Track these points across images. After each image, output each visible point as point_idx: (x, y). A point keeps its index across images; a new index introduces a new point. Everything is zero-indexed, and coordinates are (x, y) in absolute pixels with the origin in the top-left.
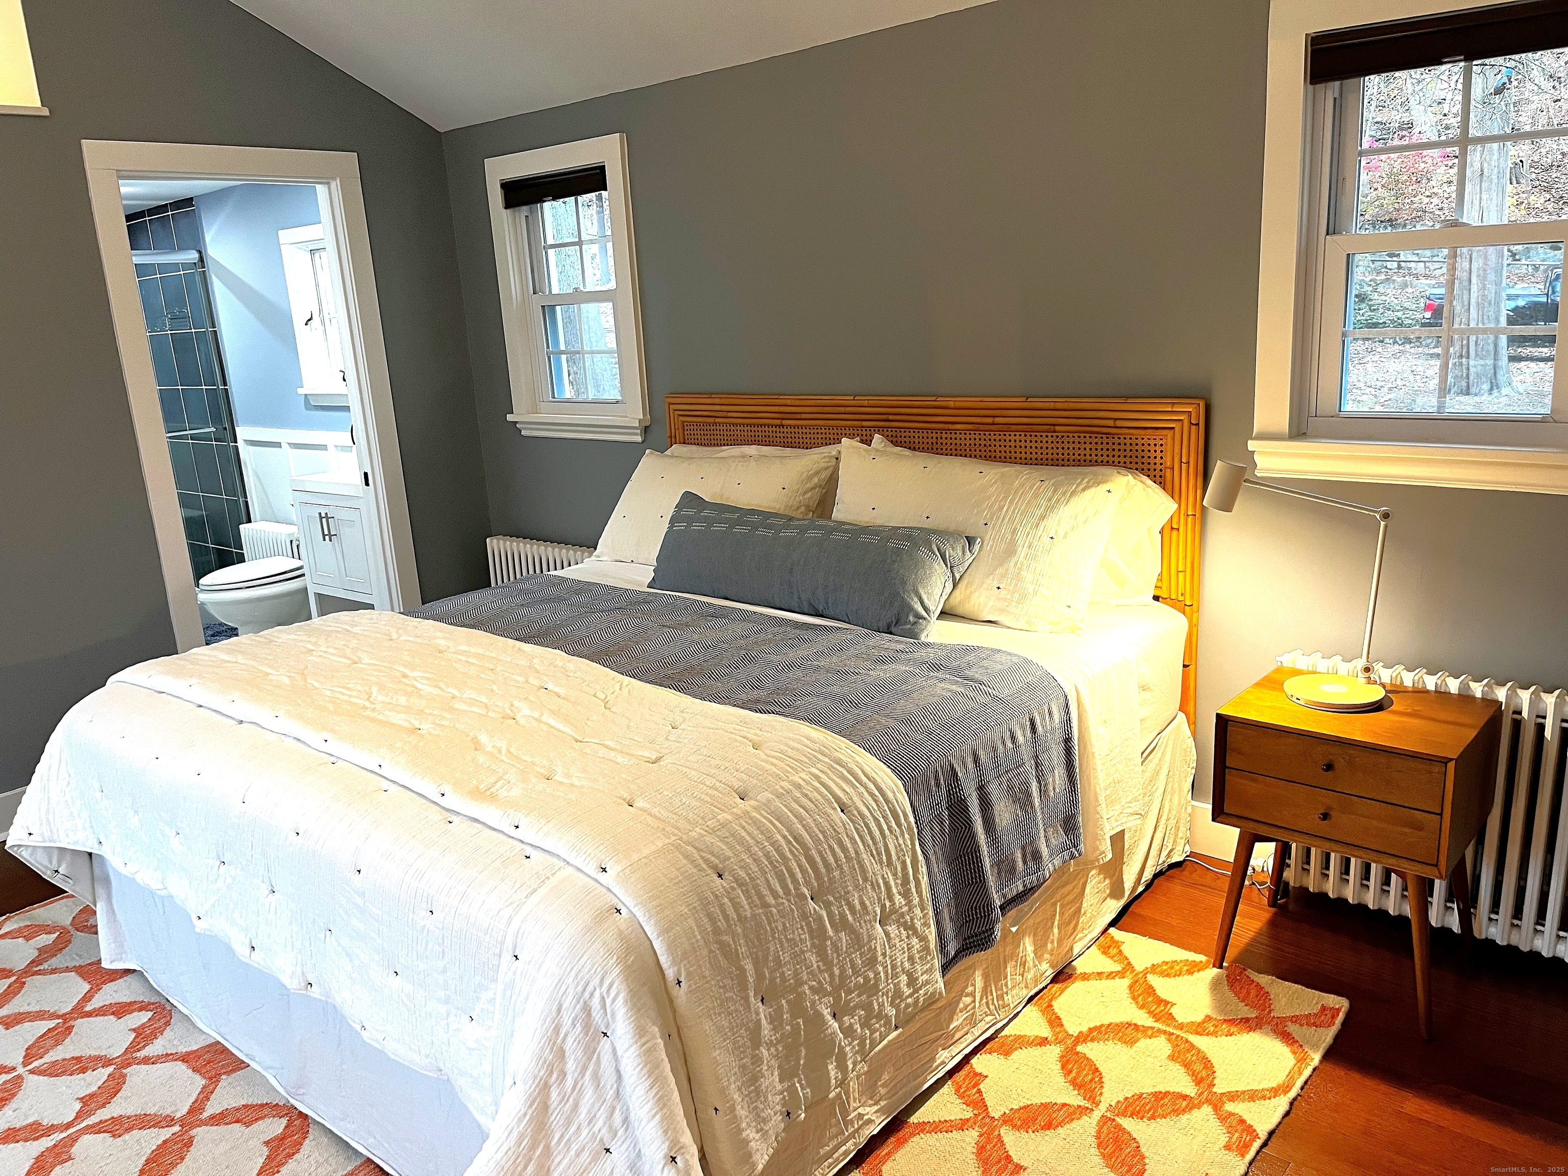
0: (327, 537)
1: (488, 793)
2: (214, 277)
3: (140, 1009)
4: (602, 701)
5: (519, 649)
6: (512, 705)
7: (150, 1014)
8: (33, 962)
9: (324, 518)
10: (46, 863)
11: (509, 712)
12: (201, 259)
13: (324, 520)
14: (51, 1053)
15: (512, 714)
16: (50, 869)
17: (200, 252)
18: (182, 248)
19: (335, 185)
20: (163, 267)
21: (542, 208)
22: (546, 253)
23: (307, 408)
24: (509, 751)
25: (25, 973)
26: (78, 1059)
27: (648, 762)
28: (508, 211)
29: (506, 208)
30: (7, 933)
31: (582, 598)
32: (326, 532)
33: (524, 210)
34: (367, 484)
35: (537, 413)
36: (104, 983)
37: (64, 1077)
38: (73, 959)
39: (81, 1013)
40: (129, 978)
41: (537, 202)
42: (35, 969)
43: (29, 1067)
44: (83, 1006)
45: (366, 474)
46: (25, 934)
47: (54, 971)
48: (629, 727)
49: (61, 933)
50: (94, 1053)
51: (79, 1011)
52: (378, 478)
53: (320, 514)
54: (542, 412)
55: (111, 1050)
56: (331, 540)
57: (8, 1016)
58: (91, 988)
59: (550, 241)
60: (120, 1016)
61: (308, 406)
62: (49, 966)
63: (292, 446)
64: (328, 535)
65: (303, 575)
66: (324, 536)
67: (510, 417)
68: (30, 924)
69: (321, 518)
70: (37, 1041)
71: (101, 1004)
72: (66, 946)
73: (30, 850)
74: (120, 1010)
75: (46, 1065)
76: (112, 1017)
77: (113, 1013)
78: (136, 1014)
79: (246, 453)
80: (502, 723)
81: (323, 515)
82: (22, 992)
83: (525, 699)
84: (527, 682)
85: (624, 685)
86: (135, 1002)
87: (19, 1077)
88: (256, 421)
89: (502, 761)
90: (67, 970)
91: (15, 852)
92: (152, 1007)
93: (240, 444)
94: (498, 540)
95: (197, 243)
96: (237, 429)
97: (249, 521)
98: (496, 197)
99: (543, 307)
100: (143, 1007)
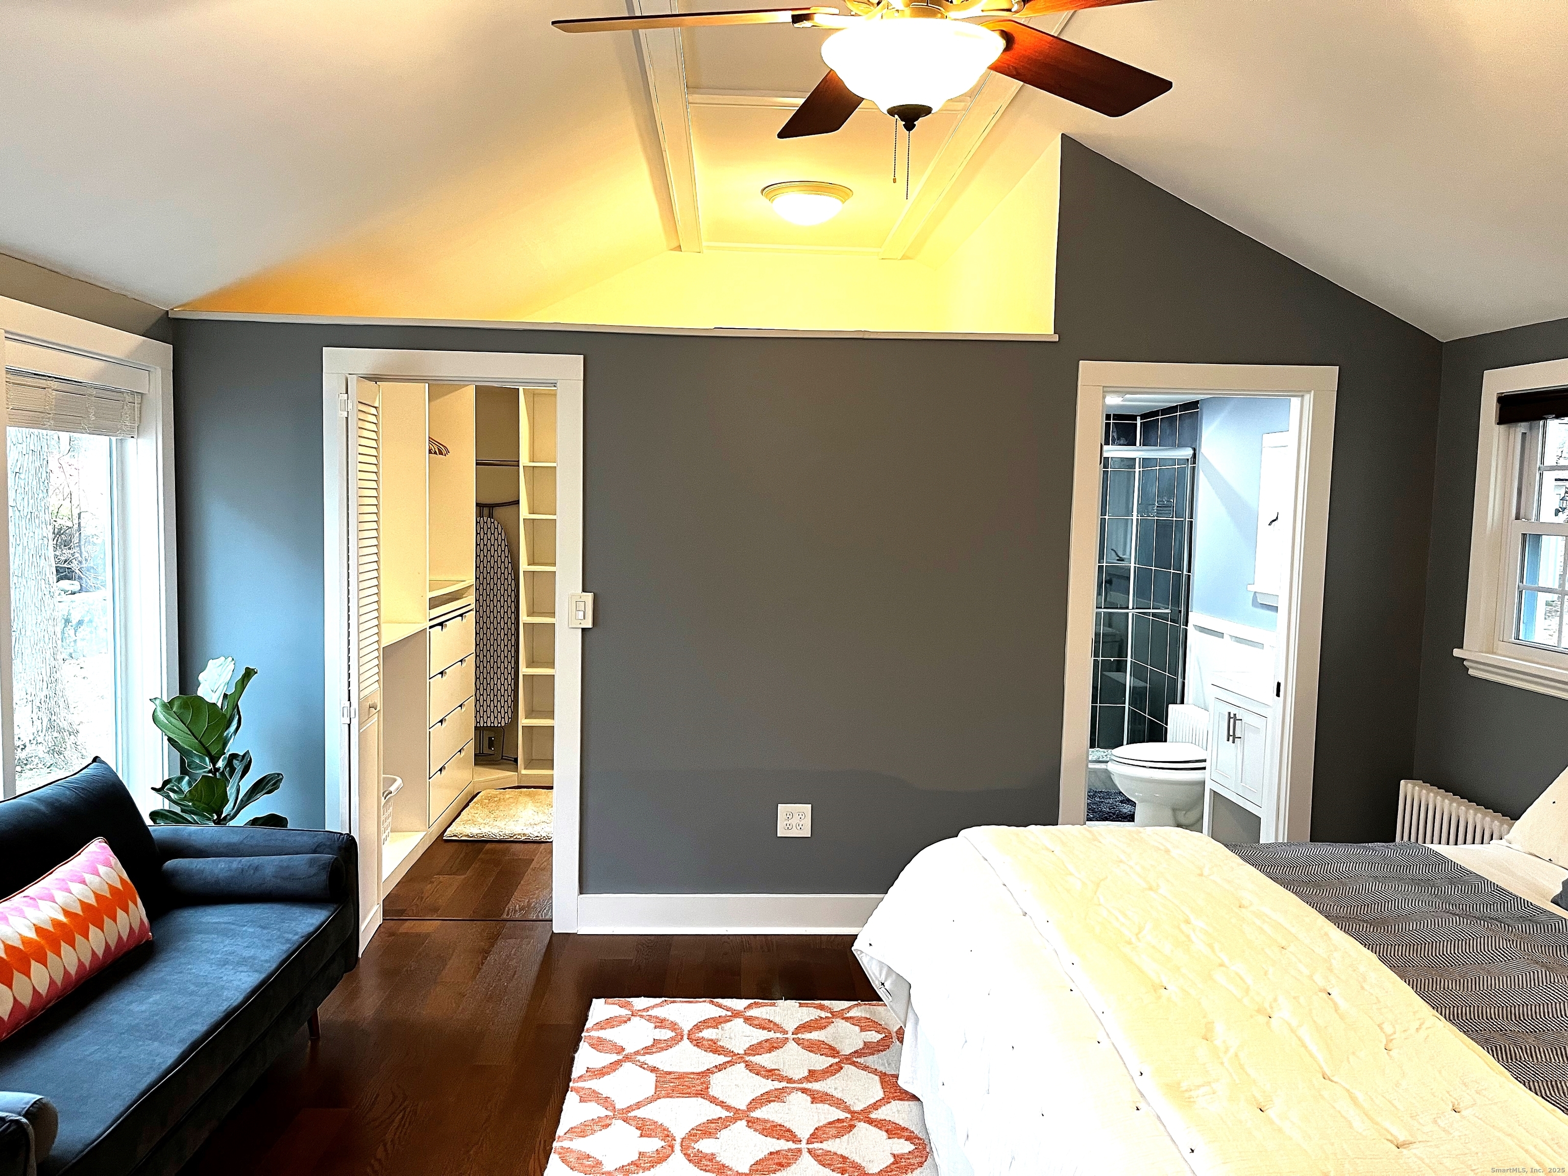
0: (1231, 738)
1: (1187, 1095)
2: (1201, 473)
3: (908, 1139)
4: (1386, 1036)
5: (1326, 934)
6: (1275, 1000)
7: (912, 1147)
8: (856, 1052)
9: (1232, 719)
10: (877, 974)
11: (1267, 1005)
12: (1194, 455)
13: (1232, 720)
14: (830, 1142)
15: (1269, 1010)
16: (879, 981)
17: (1194, 450)
18: (1181, 446)
19: (1309, 398)
20: (1163, 461)
21: (1544, 426)
22: (1541, 475)
23: (1253, 605)
24: (1236, 1056)
25: (847, 1059)
26: (844, 1158)
27: (1391, 1142)
28: (1502, 426)
29: (1500, 423)
30: (851, 1018)
31: (1454, 893)
32: (1231, 733)
33: (1522, 427)
34: (1278, 695)
35: (1493, 653)
36: (894, 1098)
37: (827, 1169)
38: (883, 1064)
39: (866, 1117)
40: (912, 1103)
41: (1541, 419)
42: (854, 1059)
43: (810, 1146)
44: (870, 1112)
45: (1279, 684)
46: (862, 1024)
47: (865, 1068)
48: (1397, 1085)
49: (886, 1036)
50: (858, 1160)
51: (865, 1116)
52: (1290, 690)
53: (1229, 713)
54: (1499, 652)
55: (871, 1165)
56: (1234, 742)
57: (818, 1092)
58: (883, 1099)
59: (1550, 461)
60: (891, 1136)
61: (1255, 603)
62: (865, 1062)
63: (1234, 638)
64: (1232, 736)
65: (1204, 768)
66: (1229, 735)
67: (1457, 653)
68: (868, 1017)
69: (1230, 717)
70: (825, 1126)
71: (883, 1117)
72: (884, 1050)
73: (868, 958)
74: (894, 1130)
75: (821, 1151)
76: (885, 1134)
77: (887, 1131)
78: (902, 1141)
79: (1193, 636)
80: (1252, 1017)
81: (1232, 716)
82: (837, 1075)
83: (1294, 998)
84: (1311, 977)
85: (1424, 1027)
86: (907, 1129)
87: (800, 1151)
88: (1210, 609)
89: (1222, 1063)
90: (875, 1072)
91: (858, 955)
92: (917, 1141)
93: (1190, 628)
94: (1414, 785)
95: (1193, 442)
96: (1190, 613)
97: (1182, 702)
98: (1489, 409)
99: (1524, 535)
100: (911, 1138)
